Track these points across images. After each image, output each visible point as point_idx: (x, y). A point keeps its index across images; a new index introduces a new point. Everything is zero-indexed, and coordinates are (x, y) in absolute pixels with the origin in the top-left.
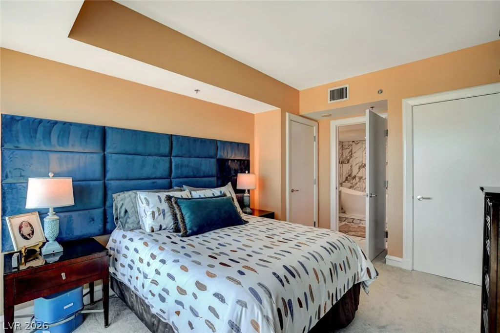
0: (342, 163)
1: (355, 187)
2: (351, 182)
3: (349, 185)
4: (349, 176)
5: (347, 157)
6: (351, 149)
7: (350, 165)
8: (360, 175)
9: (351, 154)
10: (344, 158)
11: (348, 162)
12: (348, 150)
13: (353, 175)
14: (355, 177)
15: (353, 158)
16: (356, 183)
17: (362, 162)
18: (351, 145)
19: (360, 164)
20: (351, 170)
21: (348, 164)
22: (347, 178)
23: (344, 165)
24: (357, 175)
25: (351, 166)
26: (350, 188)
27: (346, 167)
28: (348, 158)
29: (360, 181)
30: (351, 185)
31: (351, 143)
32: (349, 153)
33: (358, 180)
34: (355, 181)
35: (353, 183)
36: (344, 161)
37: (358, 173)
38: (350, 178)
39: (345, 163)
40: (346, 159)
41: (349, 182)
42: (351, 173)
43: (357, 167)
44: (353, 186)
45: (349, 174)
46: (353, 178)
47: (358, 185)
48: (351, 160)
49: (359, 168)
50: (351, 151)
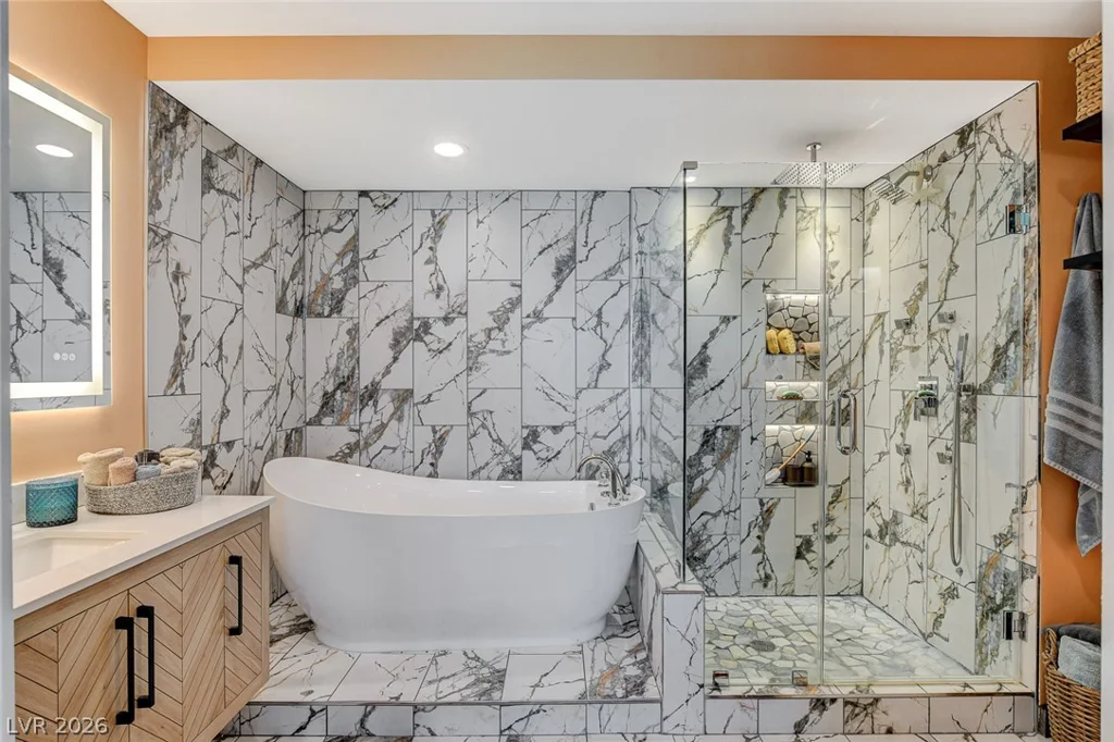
0: (298, 312)
1: (373, 450)
2: (353, 419)
3: (342, 436)
4: (342, 385)
5: (327, 278)
6: (349, 233)
7: (349, 325)
8: (398, 380)
9: (355, 264)
10: (310, 287)
11: (337, 307)
12: (337, 242)
13: (365, 381)
14: (372, 394)
15: (364, 287)
16: (383, 426)
17: (410, 308)
18: (355, 213)
19: (400, 321)
20: (352, 350)
21: (335, 320)
22: (328, 398)
23: (311, 323)
24: (385, 384)
25: (354, 333)
26: (345, 455)
27: (323, 339)
28: (338, 284)
29: (398, 415)
30: (352, 438)
31: (350, 202)
32: (341, 255)
33: (390, 409)
34: (376, 412)
35: (361, 424)
36: (311, 298)
37: (387, 371)
38: (346, 396)
39: (320, 315)
40: (321, 288)
41: (341, 420)
42: (354, 368)
43: (385, 335)
44: (362, 443)
45: (341, 376)
46: (361, 401)
47: (389, 437)
48: (351, 296)
49: (397, 344)
50: (353, 245)
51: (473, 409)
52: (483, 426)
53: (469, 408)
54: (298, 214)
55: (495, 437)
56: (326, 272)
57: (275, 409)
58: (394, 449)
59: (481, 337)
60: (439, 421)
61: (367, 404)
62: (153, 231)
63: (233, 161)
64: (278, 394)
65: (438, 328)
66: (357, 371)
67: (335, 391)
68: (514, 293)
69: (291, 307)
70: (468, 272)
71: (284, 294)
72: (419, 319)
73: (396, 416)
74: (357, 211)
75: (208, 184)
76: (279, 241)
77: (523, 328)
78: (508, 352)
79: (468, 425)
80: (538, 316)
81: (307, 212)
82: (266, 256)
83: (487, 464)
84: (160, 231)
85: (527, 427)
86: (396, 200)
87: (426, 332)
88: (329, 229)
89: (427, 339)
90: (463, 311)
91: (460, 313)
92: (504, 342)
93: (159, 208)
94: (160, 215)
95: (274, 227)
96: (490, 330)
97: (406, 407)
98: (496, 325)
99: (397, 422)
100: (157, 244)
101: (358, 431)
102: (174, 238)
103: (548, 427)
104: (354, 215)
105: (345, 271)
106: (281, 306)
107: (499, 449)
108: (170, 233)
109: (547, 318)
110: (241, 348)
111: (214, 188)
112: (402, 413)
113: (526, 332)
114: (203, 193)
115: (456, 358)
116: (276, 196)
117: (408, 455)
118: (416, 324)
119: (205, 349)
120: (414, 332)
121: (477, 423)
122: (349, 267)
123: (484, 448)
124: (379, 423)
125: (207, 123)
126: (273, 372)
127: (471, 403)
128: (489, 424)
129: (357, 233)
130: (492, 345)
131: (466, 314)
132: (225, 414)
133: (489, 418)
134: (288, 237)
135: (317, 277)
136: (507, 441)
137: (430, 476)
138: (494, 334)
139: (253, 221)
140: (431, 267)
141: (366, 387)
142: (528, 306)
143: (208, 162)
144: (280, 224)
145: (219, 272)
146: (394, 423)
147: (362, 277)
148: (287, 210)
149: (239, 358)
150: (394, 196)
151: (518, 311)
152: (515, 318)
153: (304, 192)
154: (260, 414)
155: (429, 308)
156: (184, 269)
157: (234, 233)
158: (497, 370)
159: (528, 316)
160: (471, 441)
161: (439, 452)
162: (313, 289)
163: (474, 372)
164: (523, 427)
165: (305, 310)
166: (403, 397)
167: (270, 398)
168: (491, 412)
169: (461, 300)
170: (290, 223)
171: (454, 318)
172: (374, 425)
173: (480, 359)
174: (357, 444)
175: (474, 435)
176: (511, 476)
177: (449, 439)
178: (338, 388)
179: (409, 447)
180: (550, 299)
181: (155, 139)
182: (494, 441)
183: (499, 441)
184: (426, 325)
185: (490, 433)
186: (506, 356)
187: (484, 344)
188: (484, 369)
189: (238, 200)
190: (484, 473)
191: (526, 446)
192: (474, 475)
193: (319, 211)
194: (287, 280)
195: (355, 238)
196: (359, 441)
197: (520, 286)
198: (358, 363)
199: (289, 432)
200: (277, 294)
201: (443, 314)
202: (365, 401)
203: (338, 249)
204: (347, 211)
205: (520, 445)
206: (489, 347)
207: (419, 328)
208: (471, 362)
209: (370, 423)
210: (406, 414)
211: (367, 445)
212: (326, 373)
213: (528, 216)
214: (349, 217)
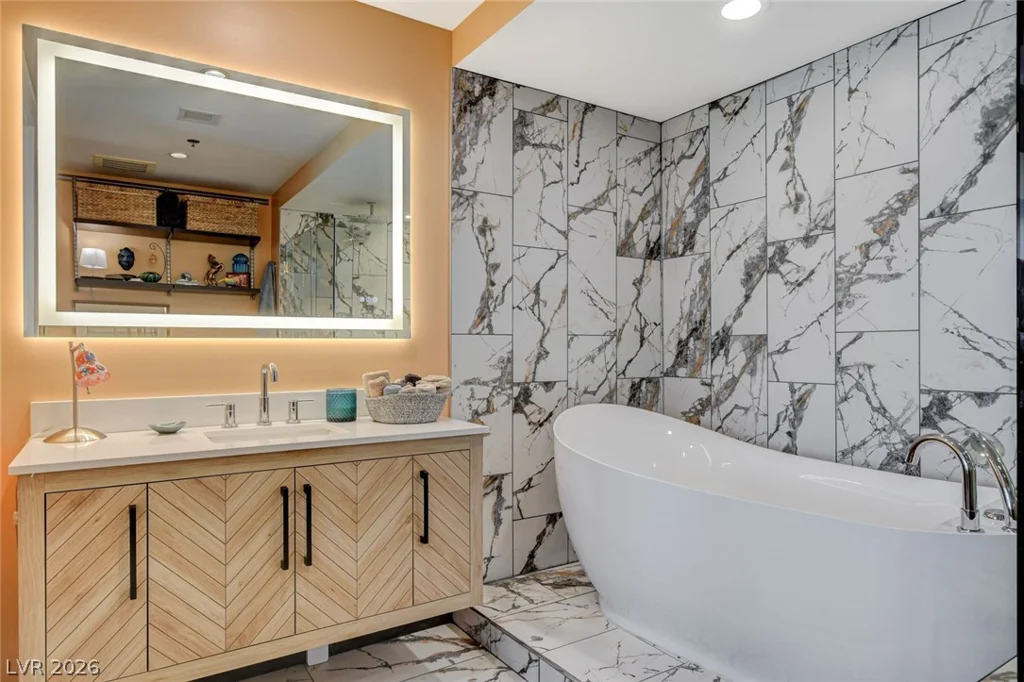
0: (654, 252)
1: (725, 408)
2: (705, 371)
4: (696, 332)
5: (681, 213)
6: (701, 154)
7: (700, 262)
9: (705, 191)
10: (666, 226)
11: (689, 245)
12: (689, 169)
13: (716, 326)
14: (722, 342)
15: (715, 214)
16: (735, 381)
17: (763, 231)
18: (705, 131)
19: (752, 250)
20: (704, 292)
21: (689, 257)
22: (682, 345)
23: (668, 263)
24: (739, 328)
25: (705, 270)
26: (697, 414)
27: (677, 277)
28: (690, 217)
29: (750, 367)
30: (704, 393)
31: (701, 120)
32: (693, 184)
33: (742, 359)
34: (727, 363)
35: (713, 377)
36: (667, 237)
37: (739, 313)
38: (699, 344)
39: (674, 255)
40: (675, 225)
41: (694, 371)
42: (705, 311)
43: (736, 269)
44: (713, 399)
45: (693, 321)
46: (713, 349)
47: (740, 396)
48: (703, 228)
49: (749, 280)
50: (704, 169)
51: (844, 362)
52: (858, 386)
53: (838, 360)
54: (652, 149)
55: (876, 404)
56: (679, 206)
57: (615, 355)
58: (747, 410)
59: (856, 258)
60: (798, 377)
61: (718, 354)
62: (458, 193)
63: (556, 114)
64: (619, 340)
65: (797, 253)
66: (708, 315)
67: (688, 338)
68: (906, 183)
69: (641, 248)
70: (836, 167)
71: (629, 236)
72: (773, 243)
73: (748, 369)
74: (708, 127)
75: (520, 142)
76: (621, 181)
77: (921, 235)
78: (897, 276)
79: (836, 384)
80: (948, 212)
81: (663, 145)
82: (601, 199)
83: (864, 443)
84: (464, 192)
85: (929, 392)
86: (747, 99)
87: (783, 260)
88: (683, 157)
89: (784, 268)
90: (829, 225)
91: (825, 228)
92: (889, 261)
93: (463, 173)
94: (464, 180)
95: (613, 168)
96: (868, 245)
97: (759, 357)
98: (876, 237)
99: (749, 376)
100: (462, 203)
101: (710, 385)
102: (480, 197)
103: (967, 394)
104: (705, 134)
105: (696, 201)
106: (624, 248)
107: (881, 422)
108: (476, 193)
109: (965, 213)
110: (565, 292)
111: (529, 144)
112: (755, 365)
113: (927, 241)
114: (515, 151)
115: (821, 290)
116: (615, 136)
117: (762, 420)
118: (771, 251)
119: (519, 293)
120: (769, 261)
121: (849, 382)
122: (700, 196)
123: (859, 420)
124: (730, 376)
125: (518, 86)
126: (612, 317)
127: (840, 353)
128: (867, 383)
129: (708, 154)
130: (873, 267)
131: (833, 227)
132: (542, 355)
133: (866, 376)
134: (638, 176)
135: (672, 213)
136: (895, 411)
137: (787, 450)
138: (874, 251)
139: (581, 167)
140: (788, 173)
141: (717, 334)
142: (930, 201)
143: (522, 120)
144: (622, 163)
145: (535, 220)
146: (746, 378)
147: (713, 204)
148: (632, 148)
149: (563, 301)
150: (744, 96)
151: (912, 210)
152: (908, 223)
153: (661, 124)
154: (592, 359)
155: (786, 227)
156: (491, 222)
157: (556, 182)
158: (878, 303)
159: (931, 215)
160: (841, 406)
161: (797, 420)
162: (669, 227)
163: (844, 309)
164: (921, 391)
165: (662, 251)
166: (757, 343)
167: (607, 343)
168: (870, 367)
169: (826, 209)
170: (638, 161)
171: (817, 236)
172: (727, 378)
173: (854, 289)
174: (709, 399)
175: (846, 399)
176: (902, 467)
177: (811, 402)
178: (690, 336)
179: (763, 409)
180: (971, 180)
181: (459, 115)
182: (874, 409)
183: (882, 410)
184: (782, 252)
185: (868, 398)
186: (893, 283)
187: (859, 267)
188: (859, 303)
189: (560, 150)
190: (859, 455)
191: (927, 420)
192: (844, 456)
193: (673, 140)
194: (633, 220)
195: (706, 160)
196: (710, 396)
197: (916, 171)
198: (710, 304)
199: (637, 381)
200: (618, 236)
201: (802, 233)
202: (716, 351)
203: (690, 177)
204: (697, 132)
205: (916, 420)
206: (866, 270)
207: (774, 256)
208: (840, 295)
209: (721, 376)
210: (759, 366)
211: (719, 402)
212: (681, 319)
213: (929, 56)
214: (700, 137)
